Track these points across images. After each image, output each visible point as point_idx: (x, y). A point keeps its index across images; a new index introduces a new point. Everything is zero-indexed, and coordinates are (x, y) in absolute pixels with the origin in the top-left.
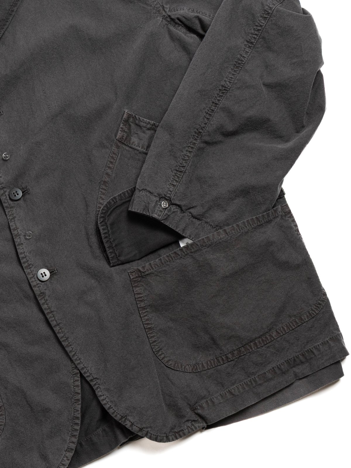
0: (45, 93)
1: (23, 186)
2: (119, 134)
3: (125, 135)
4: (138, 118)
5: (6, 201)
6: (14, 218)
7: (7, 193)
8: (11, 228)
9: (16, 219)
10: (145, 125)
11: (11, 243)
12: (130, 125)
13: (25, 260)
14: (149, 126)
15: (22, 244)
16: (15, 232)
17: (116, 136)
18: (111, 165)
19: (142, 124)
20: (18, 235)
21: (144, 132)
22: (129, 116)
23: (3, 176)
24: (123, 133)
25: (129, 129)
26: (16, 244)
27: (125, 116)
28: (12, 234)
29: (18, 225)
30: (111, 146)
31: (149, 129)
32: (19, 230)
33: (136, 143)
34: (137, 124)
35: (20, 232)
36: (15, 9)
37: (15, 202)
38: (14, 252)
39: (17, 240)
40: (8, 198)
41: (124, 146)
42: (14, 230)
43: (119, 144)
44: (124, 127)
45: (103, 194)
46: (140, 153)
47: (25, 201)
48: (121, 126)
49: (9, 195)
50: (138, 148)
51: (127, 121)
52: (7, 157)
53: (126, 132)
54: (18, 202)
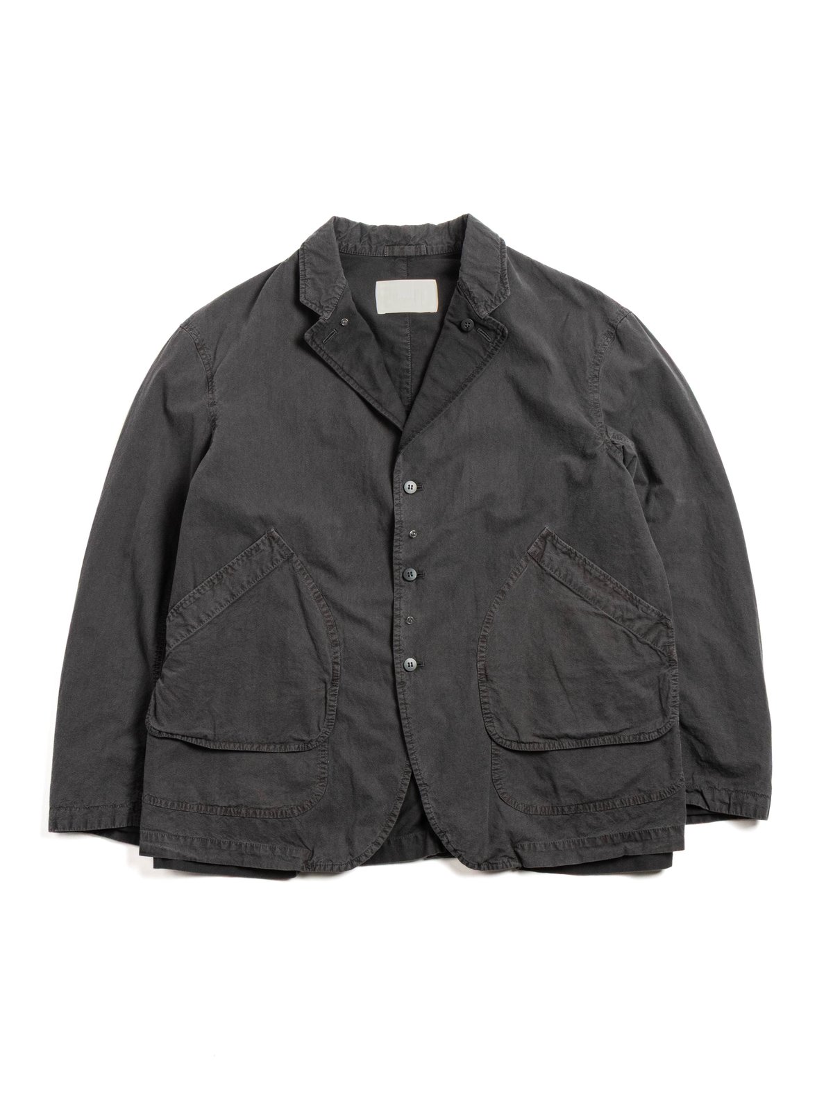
0: (471, 481)
1: (420, 569)
2: (533, 549)
3: (538, 551)
4: (556, 538)
5: (398, 578)
6: (400, 598)
7: (401, 571)
8: (395, 607)
9: (402, 599)
10: (561, 547)
11: (388, 622)
12: (546, 543)
13: (397, 643)
14: (564, 550)
15: (400, 626)
16: (396, 613)
17: (528, 549)
18: (514, 577)
19: (558, 545)
20: (399, 616)
21: (557, 554)
22: (549, 534)
23: (403, 553)
24: (535, 549)
25: (545, 547)
26: (395, 624)
27: (544, 532)
28: (393, 613)
29: (403, 606)
30: (521, 557)
31: (563, 553)
32: (401, 611)
33: (546, 563)
34: (553, 545)
35: (402, 614)
36: (469, 384)
37: (407, 583)
38: (388, 631)
39: (396, 621)
40: (401, 576)
41: (533, 562)
42: (397, 609)
43: (529, 558)
44: (539, 543)
45: (498, 603)
46: (547, 574)
47: (417, 584)
48: (537, 541)
49: (403, 573)
50: (546, 568)
51: (544, 538)
52: (414, 535)
53: (540, 548)
54: (410, 583)
